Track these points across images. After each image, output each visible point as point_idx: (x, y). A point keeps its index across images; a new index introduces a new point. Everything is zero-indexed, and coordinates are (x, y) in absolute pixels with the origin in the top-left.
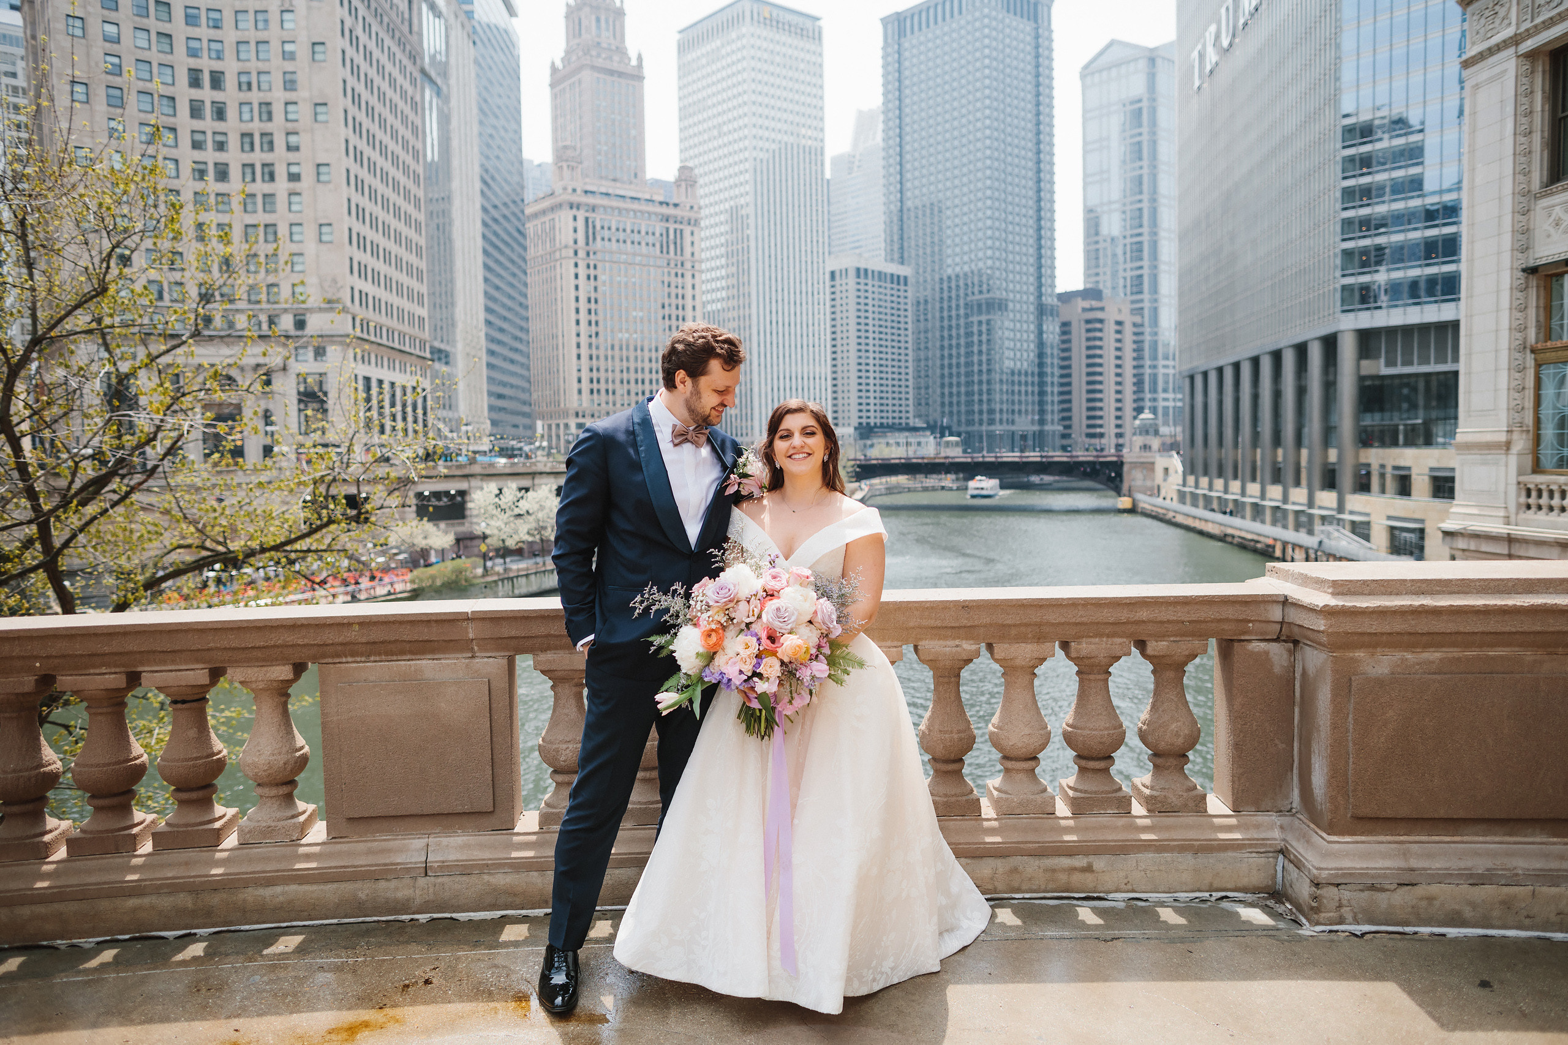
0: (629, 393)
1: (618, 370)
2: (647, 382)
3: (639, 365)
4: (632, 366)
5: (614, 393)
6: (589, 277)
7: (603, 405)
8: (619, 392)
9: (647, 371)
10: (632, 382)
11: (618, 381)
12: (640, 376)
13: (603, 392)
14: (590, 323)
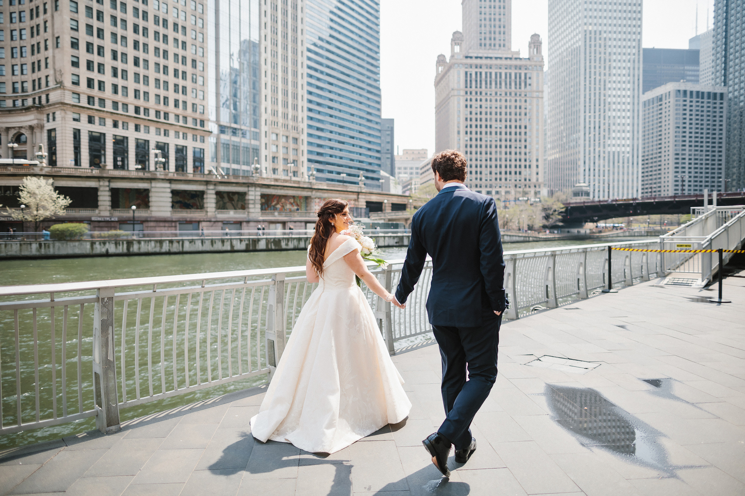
0: (491, 173)
1: (484, 160)
2: (503, 166)
3: (498, 156)
4: (493, 157)
5: (481, 173)
6: (466, 106)
7: (474, 180)
8: (483, 173)
9: (503, 160)
10: (493, 166)
11: (484, 166)
12: (498, 163)
13: (474, 172)
14: (466, 133)
